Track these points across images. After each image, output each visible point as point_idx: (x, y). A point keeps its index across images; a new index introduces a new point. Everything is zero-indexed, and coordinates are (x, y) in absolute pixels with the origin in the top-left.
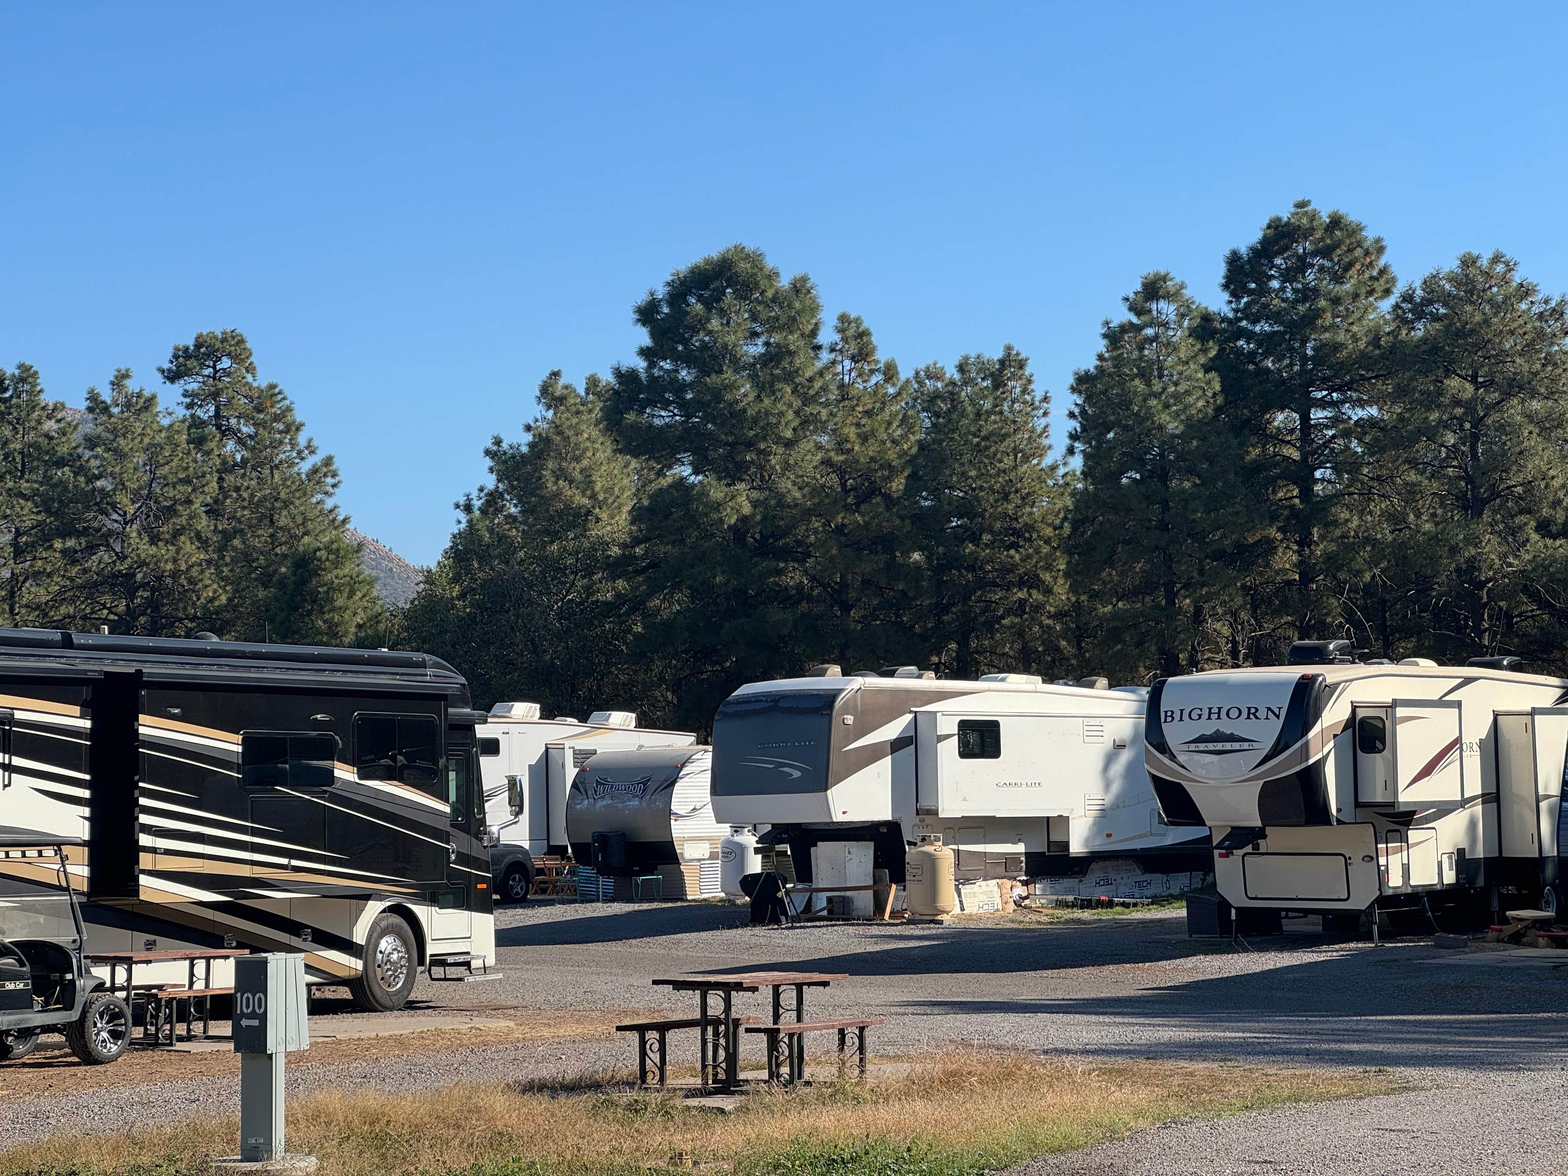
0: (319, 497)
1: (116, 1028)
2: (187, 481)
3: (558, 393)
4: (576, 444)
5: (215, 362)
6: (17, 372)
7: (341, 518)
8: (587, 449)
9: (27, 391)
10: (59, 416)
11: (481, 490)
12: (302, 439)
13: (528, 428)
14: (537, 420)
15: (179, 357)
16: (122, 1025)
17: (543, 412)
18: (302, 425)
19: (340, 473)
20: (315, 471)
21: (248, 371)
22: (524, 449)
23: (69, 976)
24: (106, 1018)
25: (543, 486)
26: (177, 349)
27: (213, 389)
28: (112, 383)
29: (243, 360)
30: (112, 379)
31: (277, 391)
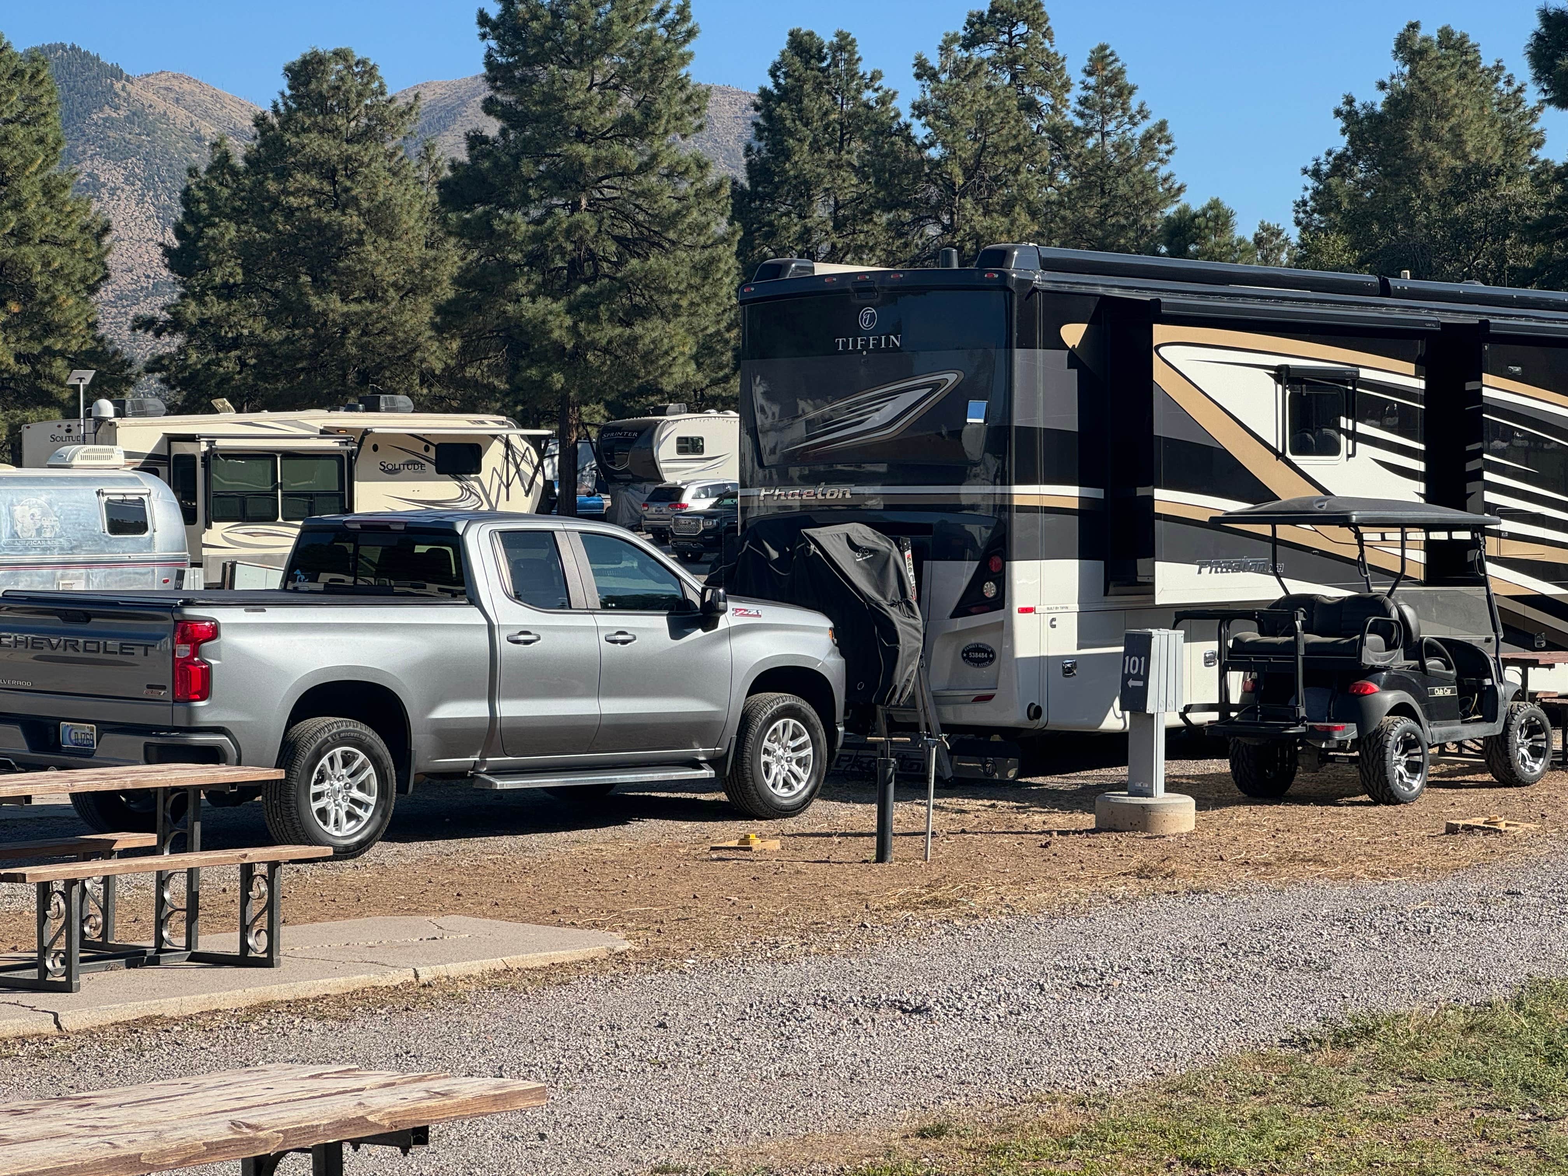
0: (1153, 164)
1: (1535, 744)
2: (1018, 149)
3: (1416, 47)
4: (1443, 101)
5: (1010, 28)
6: (835, 40)
7: (1176, 186)
8: (1455, 106)
9: (845, 60)
10: (876, 86)
11: (1329, 154)
12: (1134, 104)
13: (1382, 86)
14: (1393, 77)
15: (974, 23)
16: (1542, 740)
17: (1400, 68)
18: (1135, 88)
19: (1174, 139)
20: (1148, 137)
21: (1044, 36)
22: (1379, 108)
23: (1488, 682)
24: (1525, 732)
25: (1407, 147)
26: (971, 15)
27: (1010, 56)
28: (941, 48)
29: (1040, 25)
30: (941, 43)
31: (1108, 52)
